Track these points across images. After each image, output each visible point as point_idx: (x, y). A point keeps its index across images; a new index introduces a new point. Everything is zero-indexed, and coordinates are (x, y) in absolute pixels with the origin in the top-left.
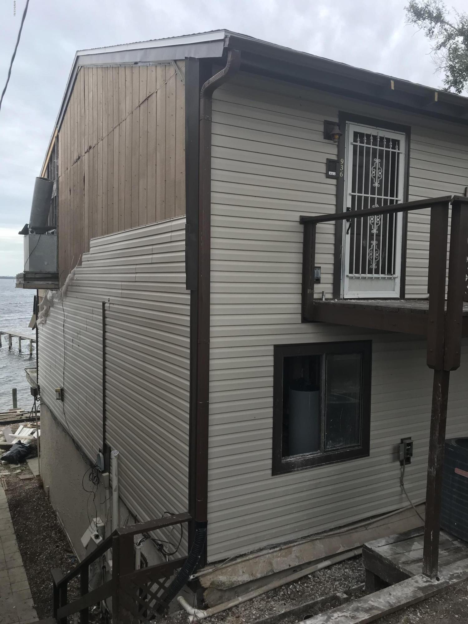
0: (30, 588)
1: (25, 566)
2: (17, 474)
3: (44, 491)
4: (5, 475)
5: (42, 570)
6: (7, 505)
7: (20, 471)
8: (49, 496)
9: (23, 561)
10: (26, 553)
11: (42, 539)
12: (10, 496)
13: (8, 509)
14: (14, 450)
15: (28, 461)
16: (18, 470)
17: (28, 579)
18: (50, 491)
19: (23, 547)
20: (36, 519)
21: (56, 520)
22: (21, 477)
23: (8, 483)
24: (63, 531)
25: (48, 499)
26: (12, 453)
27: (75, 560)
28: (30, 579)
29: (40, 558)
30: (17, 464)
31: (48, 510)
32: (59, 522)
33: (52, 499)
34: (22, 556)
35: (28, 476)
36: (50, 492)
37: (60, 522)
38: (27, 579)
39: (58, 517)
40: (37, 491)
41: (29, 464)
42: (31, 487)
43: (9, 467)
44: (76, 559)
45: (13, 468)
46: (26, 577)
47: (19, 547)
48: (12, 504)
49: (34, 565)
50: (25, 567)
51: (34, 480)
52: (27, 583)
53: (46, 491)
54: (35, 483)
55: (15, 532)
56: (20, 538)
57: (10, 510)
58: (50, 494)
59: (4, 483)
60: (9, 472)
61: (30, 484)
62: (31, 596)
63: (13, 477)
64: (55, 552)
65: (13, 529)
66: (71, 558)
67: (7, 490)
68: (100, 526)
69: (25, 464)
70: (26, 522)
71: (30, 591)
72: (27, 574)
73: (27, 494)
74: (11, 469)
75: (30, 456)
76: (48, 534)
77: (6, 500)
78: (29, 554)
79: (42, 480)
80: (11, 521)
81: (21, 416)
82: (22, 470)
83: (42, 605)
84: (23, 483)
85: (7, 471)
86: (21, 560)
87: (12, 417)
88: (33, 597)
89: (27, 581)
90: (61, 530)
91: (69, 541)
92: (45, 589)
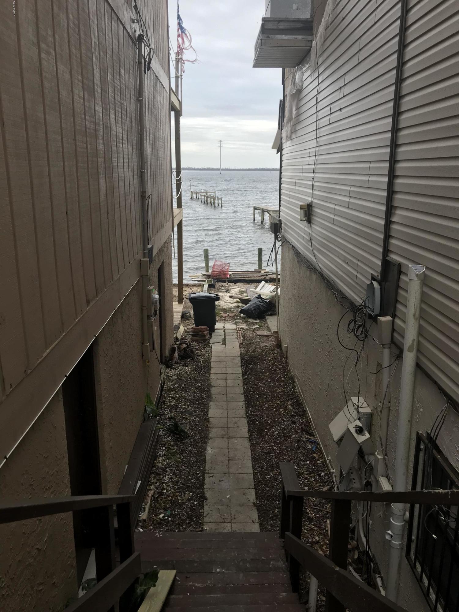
0: (254, 474)
1: (250, 439)
2: (255, 329)
3: (282, 351)
4: (243, 328)
5: (272, 450)
6: (239, 359)
7: (258, 326)
8: (287, 358)
9: (249, 431)
10: (253, 422)
11: (275, 408)
12: (244, 350)
13: (240, 364)
14: (253, 304)
15: (267, 317)
16: (256, 325)
17: (252, 458)
18: (288, 351)
19: (251, 412)
20: (270, 381)
21: (294, 387)
22: (259, 333)
23: (244, 337)
24: (302, 403)
25: (286, 361)
26: (251, 306)
27: (317, 448)
28: (255, 460)
29: (270, 433)
30: (256, 319)
31: (285, 374)
32: (297, 391)
33: (290, 361)
34: (248, 424)
35: (266, 333)
36: (288, 354)
37: (299, 391)
38: (250, 458)
39: (297, 385)
40: (273, 350)
41: (268, 321)
42: (267, 344)
43: (248, 321)
44: (318, 446)
45: (251, 323)
46: (250, 454)
47: (247, 412)
48: (245, 359)
49: (262, 441)
50: (250, 441)
51: (272, 338)
52: (249, 464)
53: (285, 352)
54: (273, 341)
55: (244, 392)
56: (248, 401)
57: (242, 366)
58: (288, 355)
59: (240, 335)
60: (247, 326)
61: (267, 342)
62: (253, 486)
63: (251, 331)
64: (291, 428)
65: (242, 388)
66: (312, 443)
67: (242, 343)
68: (363, 413)
69: (264, 320)
70: (258, 383)
71: (252, 477)
72: (251, 451)
73: (263, 351)
74: (249, 323)
75: (270, 313)
76: (283, 403)
77: (239, 354)
78: (257, 424)
79: (280, 338)
80: (241, 378)
81: (265, 276)
82: (260, 326)
83: (267, 504)
84: (260, 339)
85: (244, 324)
86: (247, 429)
87: (257, 277)
88: (255, 488)
89: (250, 461)
90: (300, 402)
91: (310, 418)
92: (273, 481)
